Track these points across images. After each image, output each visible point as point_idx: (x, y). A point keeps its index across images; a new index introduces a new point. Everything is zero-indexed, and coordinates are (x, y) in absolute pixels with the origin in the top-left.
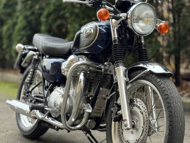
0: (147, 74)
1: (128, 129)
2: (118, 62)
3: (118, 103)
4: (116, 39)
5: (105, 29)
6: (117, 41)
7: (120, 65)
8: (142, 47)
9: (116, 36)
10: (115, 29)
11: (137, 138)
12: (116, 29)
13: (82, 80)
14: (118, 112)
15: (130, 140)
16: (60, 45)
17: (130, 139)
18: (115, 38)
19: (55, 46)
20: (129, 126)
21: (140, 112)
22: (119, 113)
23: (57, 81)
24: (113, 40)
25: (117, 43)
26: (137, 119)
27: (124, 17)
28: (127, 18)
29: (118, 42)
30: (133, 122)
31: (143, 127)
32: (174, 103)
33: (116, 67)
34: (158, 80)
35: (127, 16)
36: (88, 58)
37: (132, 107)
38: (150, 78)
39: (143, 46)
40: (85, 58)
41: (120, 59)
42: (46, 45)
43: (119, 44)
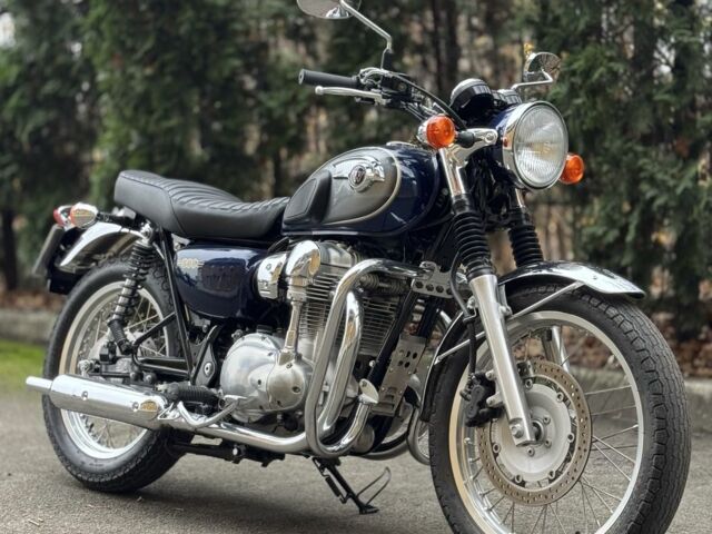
0: (572, 296)
1: (525, 444)
2: (479, 263)
3: (487, 375)
4: (464, 197)
5: (410, 167)
6: (467, 203)
7: (484, 271)
8: (521, 221)
9: (463, 192)
10: (458, 168)
11: (553, 466)
12: (461, 170)
13: (356, 312)
14: (489, 400)
15: (526, 474)
16: (238, 207)
17: (527, 471)
18: (458, 196)
19: (218, 212)
20: (528, 437)
21: (559, 396)
22: (491, 402)
23: (239, 314)
24: (454, 201)
25: (467, 210)
26: (548, 416)
27: (491, 139)
28: (499, 143)
29: (471, 207)
30: (535, 425)
31: (570, 437)
32: (666, 370)
33: (475, 276)
34: (612, 311)
35: (500, 136)
36: (353, 249)
37: (528, 383)
38: (585, 307)
39: (523, 217)
40: (345, 248)
41: (482, 255)
42: (186, 207)
43: (473, 211)
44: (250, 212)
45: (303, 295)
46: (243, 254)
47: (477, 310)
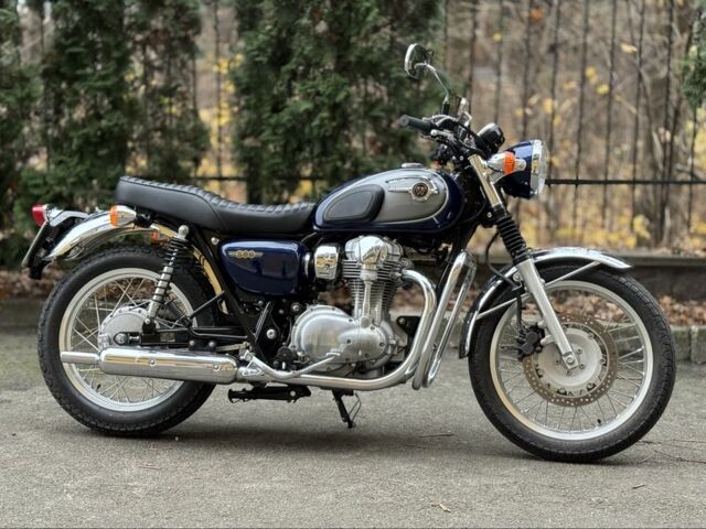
3: (540, 325)
4: (502, 206)
7: (528, 256)
9: (501, 202)
14: (541, 341)
18: (498, 206)
23: (293, 291)
24: (495, 210)
25: (506, 216)
26: (580, 348)
27: (521, 166)
33: (522, 261)
40: (391, 241)
42: (227, 209)
44: (282, 213)
45: (374, 276)
46: (293, 247)
47: (523, 282)
